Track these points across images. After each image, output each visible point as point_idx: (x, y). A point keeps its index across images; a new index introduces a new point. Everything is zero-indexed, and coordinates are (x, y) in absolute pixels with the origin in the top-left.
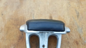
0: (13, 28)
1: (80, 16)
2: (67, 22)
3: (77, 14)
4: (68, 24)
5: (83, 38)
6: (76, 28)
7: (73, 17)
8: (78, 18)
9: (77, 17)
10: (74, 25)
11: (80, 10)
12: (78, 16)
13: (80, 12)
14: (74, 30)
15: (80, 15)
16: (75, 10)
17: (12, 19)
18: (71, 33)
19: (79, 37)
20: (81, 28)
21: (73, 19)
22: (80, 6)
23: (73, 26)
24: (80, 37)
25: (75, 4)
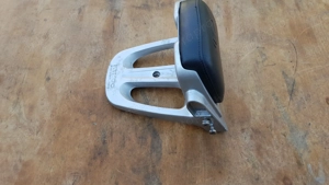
0: (76, 120)
1: (300, 94)
2: (252, 109)
3: (288, 85)
4: (257, 118)
5: (309, 166)
6: (283, 131)
7: (274, 95)
8: (291, 99)
9: (287, 94)
10: (276, 120)
11: (298, 72)
12: (292, 93)
13: (298, 80)
14: (279, 138)
15: (301, 89)
16: (283, 73)
17: (76, 93)
18: (268, 148)
19: (294, 163)
20: (302, 133)
21: (274, 102)
22: (301, 61)
23: (273, 123)
24: (299, 164)
25: (282, 52)
